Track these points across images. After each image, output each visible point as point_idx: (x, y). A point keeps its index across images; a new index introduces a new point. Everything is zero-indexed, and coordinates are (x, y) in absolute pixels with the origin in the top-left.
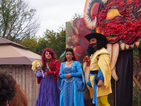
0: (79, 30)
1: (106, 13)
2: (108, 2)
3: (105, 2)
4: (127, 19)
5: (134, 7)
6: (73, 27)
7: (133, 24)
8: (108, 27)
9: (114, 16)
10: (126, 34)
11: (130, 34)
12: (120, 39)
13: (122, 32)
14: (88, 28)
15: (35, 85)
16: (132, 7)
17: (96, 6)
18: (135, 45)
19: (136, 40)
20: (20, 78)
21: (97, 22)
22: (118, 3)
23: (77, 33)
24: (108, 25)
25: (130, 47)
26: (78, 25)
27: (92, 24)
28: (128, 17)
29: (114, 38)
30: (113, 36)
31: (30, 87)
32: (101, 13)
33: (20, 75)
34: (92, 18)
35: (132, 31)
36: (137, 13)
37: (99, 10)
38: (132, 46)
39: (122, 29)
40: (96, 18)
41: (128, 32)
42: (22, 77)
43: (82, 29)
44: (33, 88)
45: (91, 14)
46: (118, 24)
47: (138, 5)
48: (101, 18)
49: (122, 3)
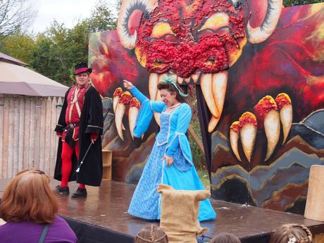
0: (109, 49)
1: (152, 26)
2: (156, 11)
3: (150, 11)
4: (181, 40)
5: (193, 24)
6: (101, 42)
7: (191, 49)
8: (154, 48)
9: (164, 33)
10: (180, 63)
11: (185, 63)
12: (170, 68)
13: (173, 58)
14: (123, 47)
15: (38, 125)
16: (190, 24)
17: (136, 15)
18: (192, 80)
19: (193, 73)
20: (17, 114)
21: (138, 39)
22: (170, 15)
23: (106, 52)
24: (154, 45)
25: (184, 81)
26: (109, 41)
27: (129, 41)
28: (184, 37)
29: (161, 66)
30: (160, 63)
31: (31, 128)
32: (143, 26)
33: (16, 110)
34: (131, 33)
35: (188, 58)
36: (198, 33)
37: (142, 22)
38: (188, 80)
39: (174, 54)
40: (136, 33)
41: (183, 59)
42: (19, 112)
43: (114, 47)
44: (35, 130)
45: (129, 26)
46: (168, 45)
47: (200, 22)
48: (143, 35)
49: (176, 15)
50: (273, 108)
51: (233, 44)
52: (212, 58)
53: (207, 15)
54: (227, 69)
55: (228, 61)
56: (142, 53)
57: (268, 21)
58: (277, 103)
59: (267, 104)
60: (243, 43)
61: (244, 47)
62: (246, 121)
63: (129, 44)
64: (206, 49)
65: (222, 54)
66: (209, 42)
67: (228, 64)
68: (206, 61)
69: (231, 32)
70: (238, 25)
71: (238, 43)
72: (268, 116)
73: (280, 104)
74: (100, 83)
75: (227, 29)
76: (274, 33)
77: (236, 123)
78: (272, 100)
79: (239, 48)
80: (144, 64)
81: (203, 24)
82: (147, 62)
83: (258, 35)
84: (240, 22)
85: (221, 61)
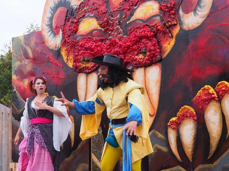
0: (34, 51)
1: (77, 24)
2: (81, 6)
3: (75, 7)
4: (110, 35)
5: (121, 16)
6: (25, 45)
7: (120, 43)
8: (81, 46)
9: (90, 29)
14: (48, 48)
16: (118, 16)
17: (61, 12)
21: (63, 38)
22: (97, 9)
23: (31, 55)
24: (81, 43)
26: (33, 44)
27: (54, 41)
28: (112, 30)
29: (90, 65)
30: (88, 61)
32: (69, 23)
34: (55, 32)
35: (118, 53)
36: (127, 26)
37: (67, 19)
39: (102, 51)
40: (61, 32)
43: (39, 49)
45: (54, 25)
46: (96, 41)
47: (128, 13)
48: (69, 33)
49: (103, 9)
50: (214, 98)
51: (165, 33)
52: (143, 50)
53: (136, 5)
54: (160, 61)
55: (160, 52)
56: (69, 52)
57: (202, 5)
58: (218, 93)
59: (206, 95)
60: (176, 31)
61: (178, 35)
62: (184, 117)
63: (54, 45)
64: (137, 42)
65: (154, 45)
66: (139, 33)
67: (161, 56)
68: (137, 55)
69: (162, 21)
70: (169, 12)
71: (170, 32)
72: (209, 108)
73: (221, 93)
74: (25, 89)
75: (158, 18)
76: (209, 16)
77: (174, 119)
78: (212, 90)
79: (172, 37)
80: (71, 64)
81: (132, 15)
82: (75, 62)
83: (191, 20)
84: (171, 8)
85: (152, 52)
